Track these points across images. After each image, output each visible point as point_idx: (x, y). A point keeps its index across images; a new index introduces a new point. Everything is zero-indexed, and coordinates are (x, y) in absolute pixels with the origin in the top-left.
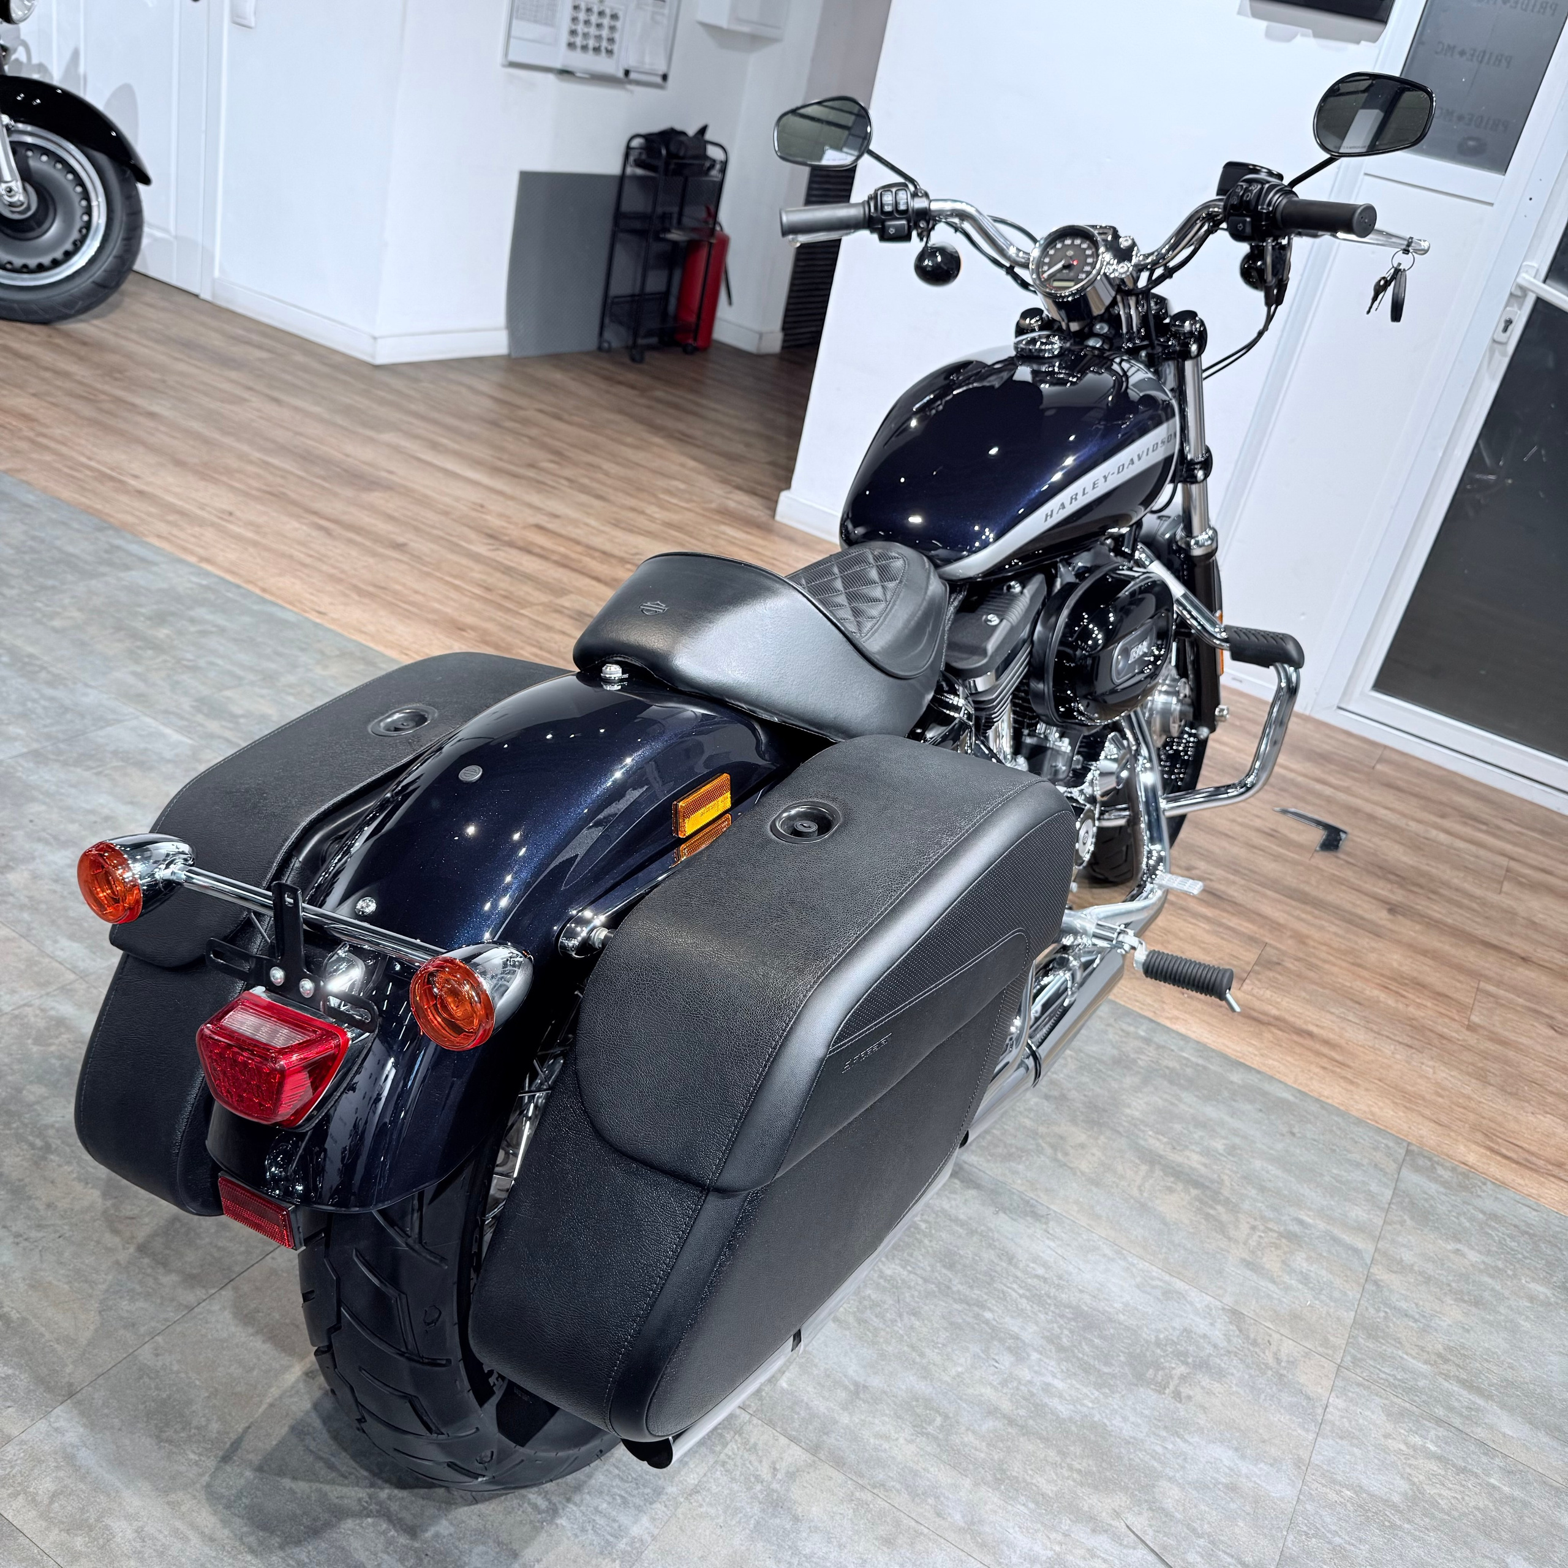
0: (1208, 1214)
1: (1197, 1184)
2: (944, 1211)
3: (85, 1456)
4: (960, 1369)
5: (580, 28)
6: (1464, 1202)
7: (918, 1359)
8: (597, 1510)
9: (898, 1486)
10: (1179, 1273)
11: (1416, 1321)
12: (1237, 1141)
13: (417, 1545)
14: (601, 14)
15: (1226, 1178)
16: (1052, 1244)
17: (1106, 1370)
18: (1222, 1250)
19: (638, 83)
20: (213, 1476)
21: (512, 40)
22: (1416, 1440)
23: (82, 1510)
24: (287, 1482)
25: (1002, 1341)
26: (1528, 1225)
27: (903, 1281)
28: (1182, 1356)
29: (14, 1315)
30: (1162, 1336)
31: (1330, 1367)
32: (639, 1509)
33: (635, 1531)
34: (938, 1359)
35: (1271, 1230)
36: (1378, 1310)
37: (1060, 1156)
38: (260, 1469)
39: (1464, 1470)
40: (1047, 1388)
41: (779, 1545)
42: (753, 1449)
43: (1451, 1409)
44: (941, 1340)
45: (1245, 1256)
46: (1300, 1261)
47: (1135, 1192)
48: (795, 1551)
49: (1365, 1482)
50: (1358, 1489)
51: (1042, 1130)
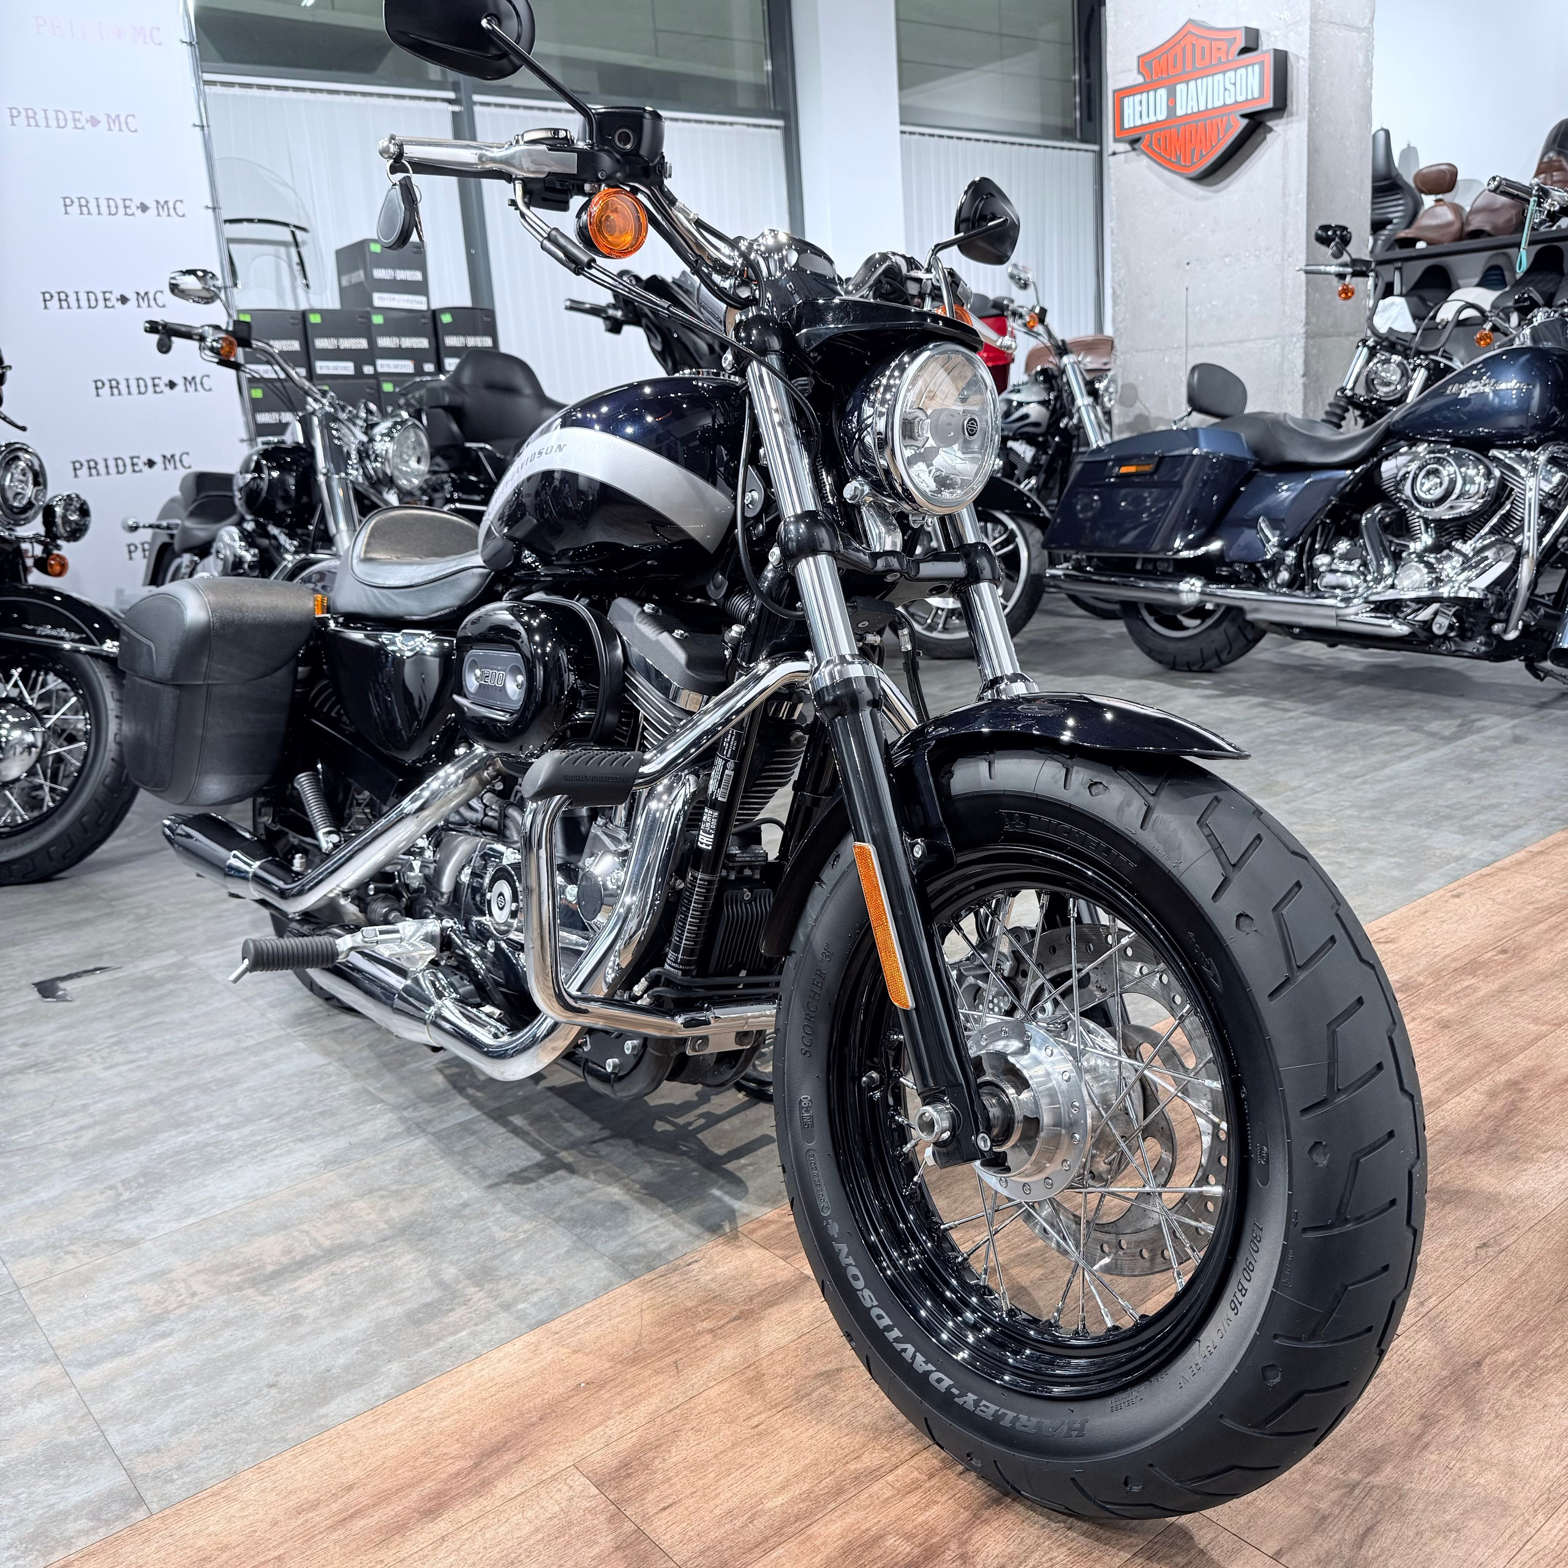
0: (238, 1267)
1: (280, 1273)
6: (22, 1521)
15: (267, 1299)
28: (133, 1201)
31: (25, 1282)
35: (179, 1307)
36: (23, 1346)
37: (382, 1193)
45: (173, 1275)
46: (130, 1313)
47: (304, 1227)
51: (424, 1190)
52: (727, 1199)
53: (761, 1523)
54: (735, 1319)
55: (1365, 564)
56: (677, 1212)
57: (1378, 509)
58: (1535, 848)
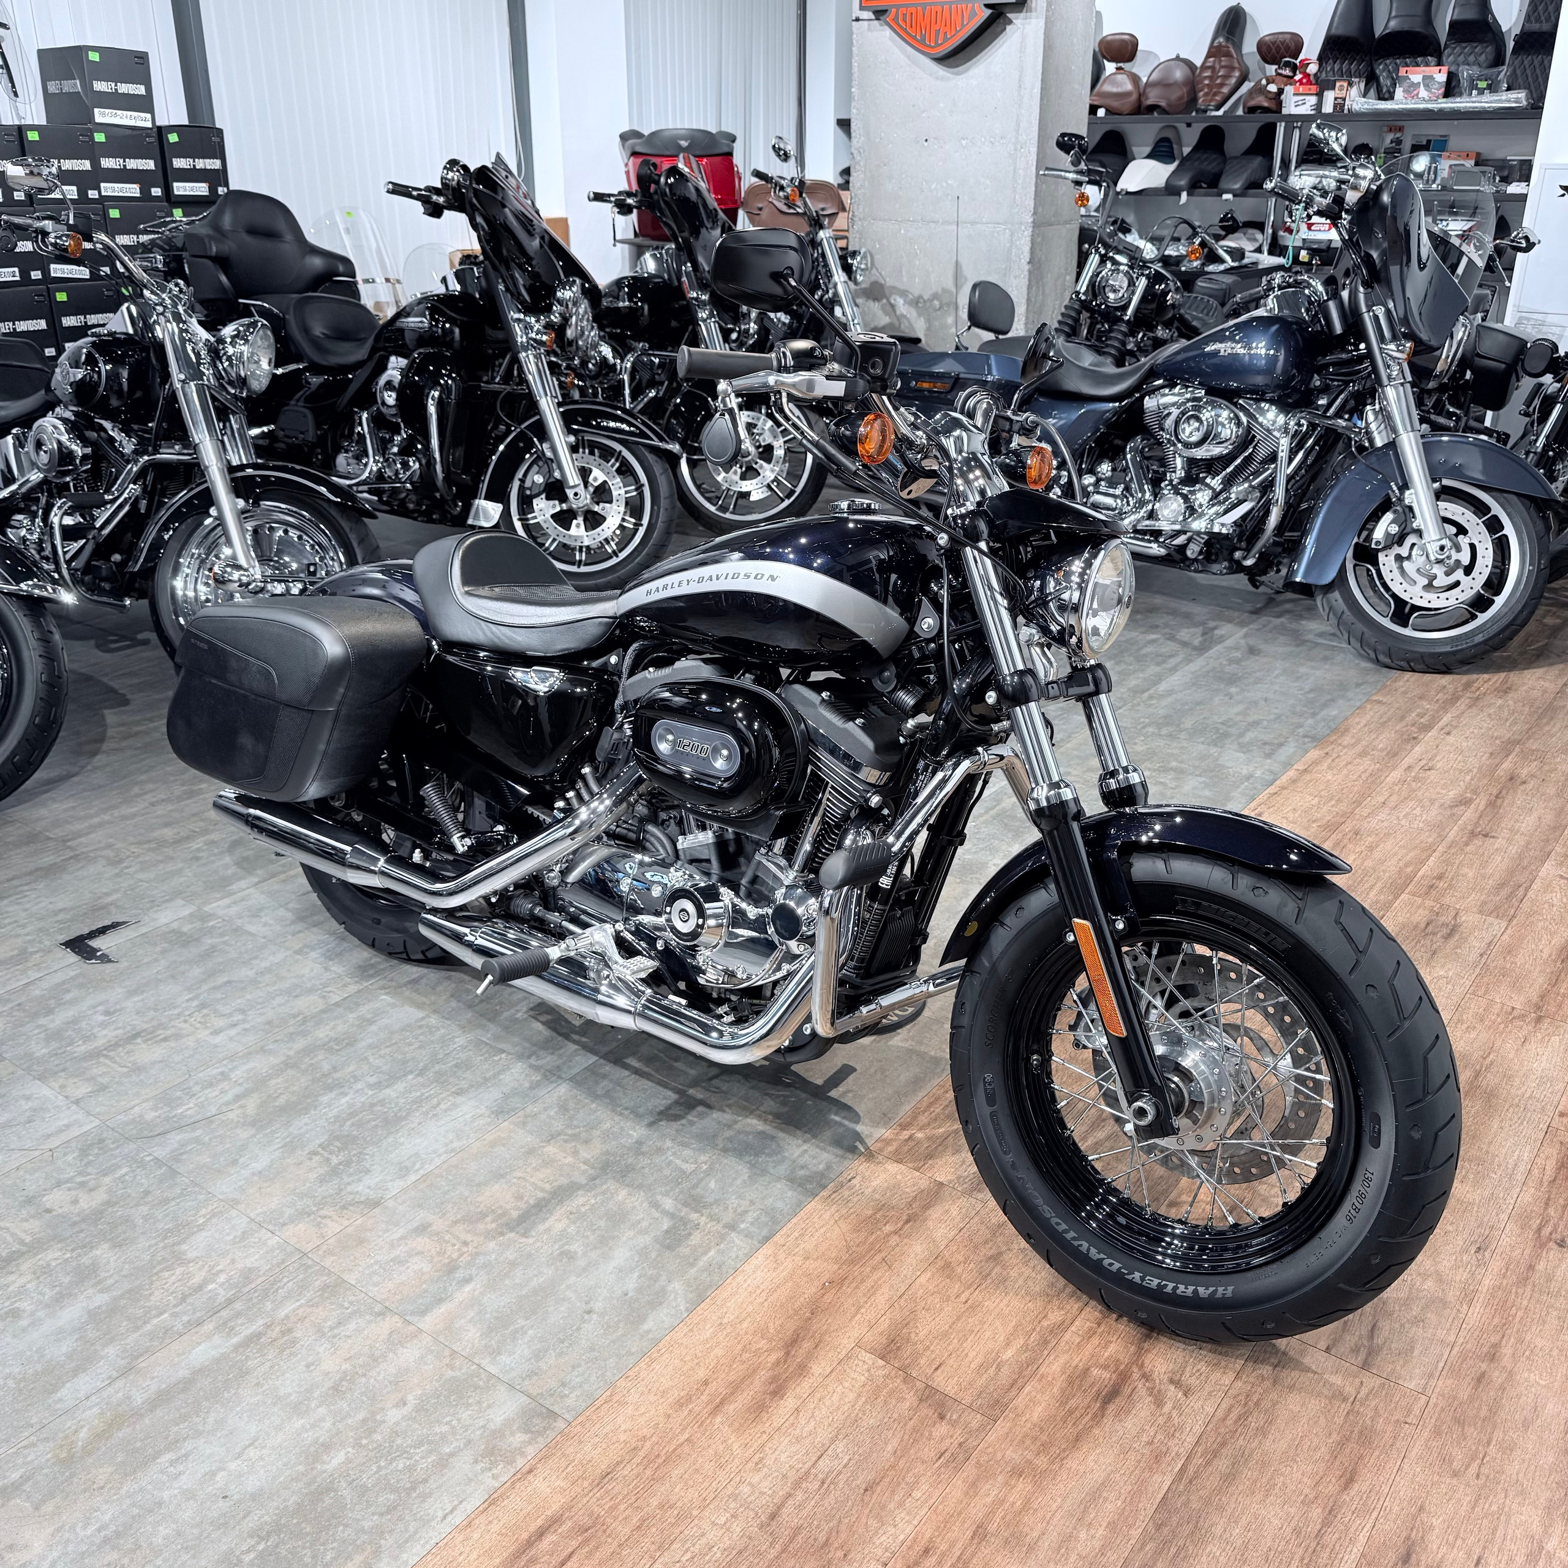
0: (486, 1215)
1: (524, 1217)
4: (371, 1060)
6: (469, 1442)
7: (385, 1045)
10: (424, 1181)
11: (332, 1329)
15: (531, 1241)
16: (468, 1116)
17: (349, 1123)
22: (222, 1278)
26: (424, 1497)
28: (345, 1164)
30: (368, 1156)
31: (307, 1248)
34: (382, 1052)
35: (461, 1255)
36: (351, 1303)
37: (563, 1137)
39: (184, 1299)
40: (344, 1094)
42: (344, 986)
43: (238, 1315)
44: (396, 1055)
45: (434, 1228)
46: (422, 1264)
47: (518, 1174)
49: (204, 1234)
50: (201, 1228)
51: (597, 1133)
52: (846, 1123)
53: (1005, 1370)
54: (908, 1221)
55: (1127, 489)
56: (815, 1136)
57: (1139, 439)
58: (1300, 766)
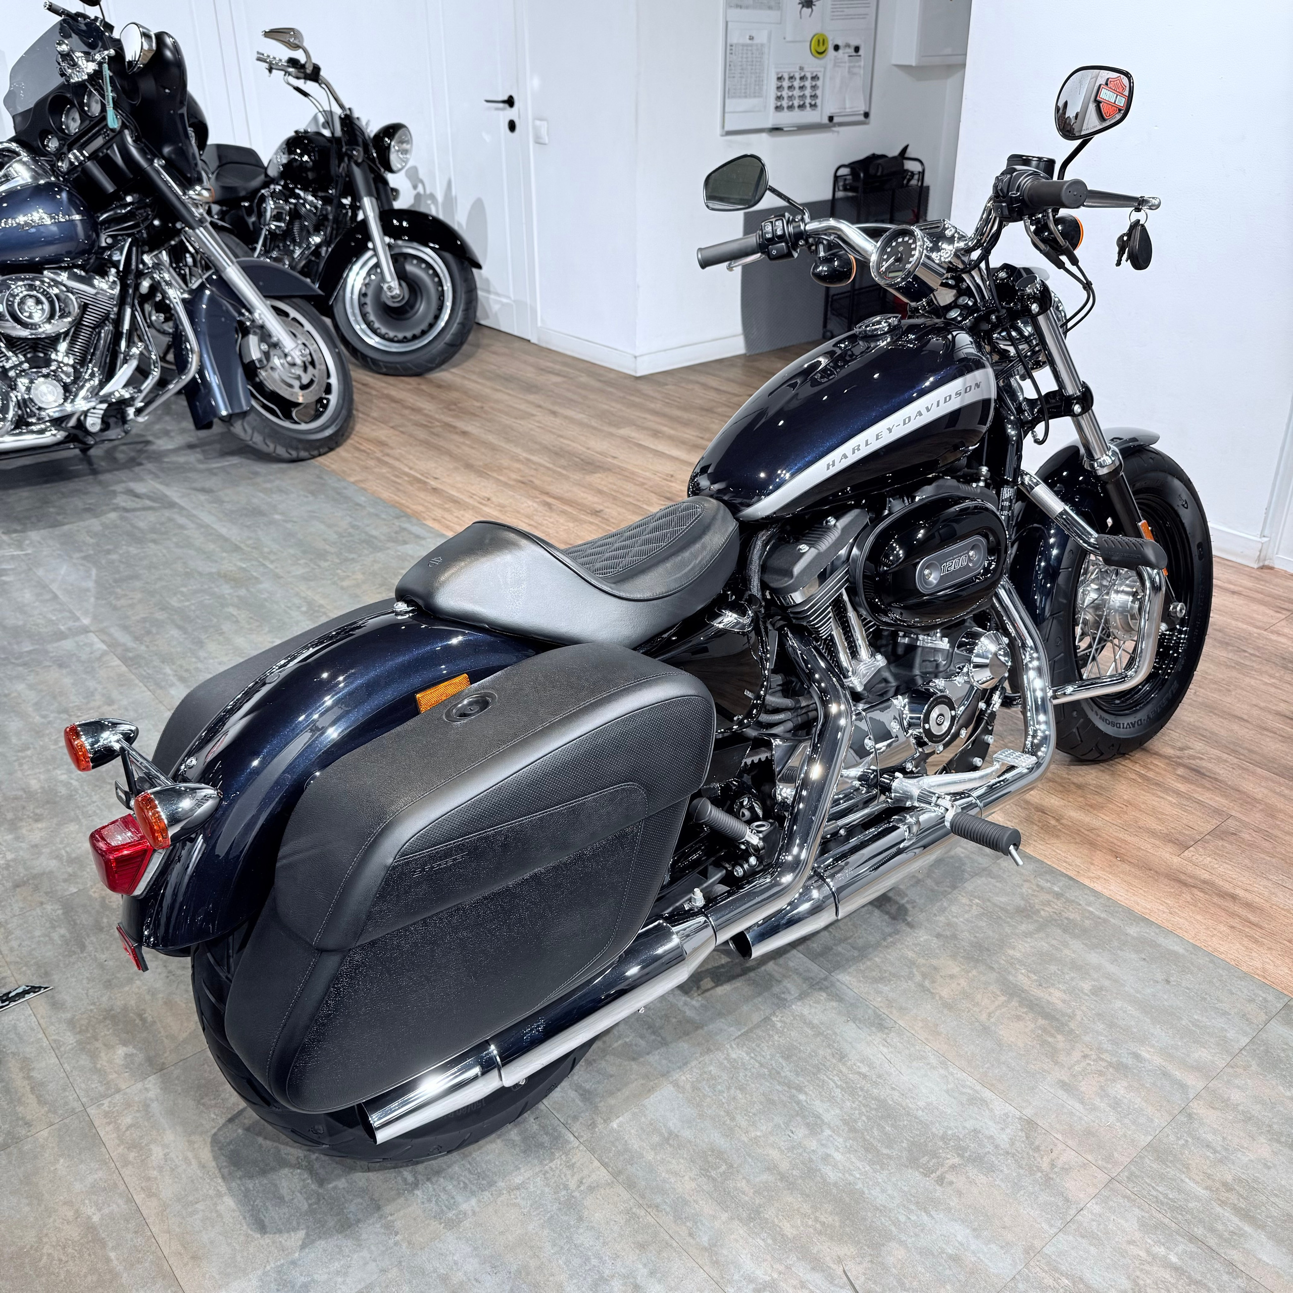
0: (1045, 1041)
1: (1047, 1016)
2: (802, 1016)
3: (155, 1107)
4: (759, 1134)
5: (785, 93)
7: (728, 1122)
8: (444, 1189)
9: (668, 1209)
10: (992, 1085)
11: (1215, 1152)
12: (1107, 983)
13: (320, 1191)
14: (802, 78)
15: (1079, 1013)
16: (885, 1050)
17: (885, 1151)
18: (1044, 1071)
19: (841, 124)
20: (219, 1129)
21: (727, 115)
22: (1162, 1251)
23: (141, 1137)
24: (260, 1140)
25: (804, 1117)
27: (743, 1064)
28: (960, 1151)
29: (150, 1019)
30: (950, 1132)
31: (1102, 1177)
32: (473, 1193)
33: (464, 1207)
34: (744, 1124)
35: (1103, 1060)
36: (1179, 1138)
37: (927, 983)
38: (248, 1129)
40: (826, 1158)
41: (560, 1235)
42: (571, 1167)
43: (1212, 1230)
44: (754, 1111)
45: (1065, 1078)
46: (1119, 1089)
47: (983, 1017)
48: (570, 1239)
49: (1087, 1275)
50: (1078, 1280)
51: (920, 961)
54: (1044, 813)
